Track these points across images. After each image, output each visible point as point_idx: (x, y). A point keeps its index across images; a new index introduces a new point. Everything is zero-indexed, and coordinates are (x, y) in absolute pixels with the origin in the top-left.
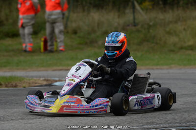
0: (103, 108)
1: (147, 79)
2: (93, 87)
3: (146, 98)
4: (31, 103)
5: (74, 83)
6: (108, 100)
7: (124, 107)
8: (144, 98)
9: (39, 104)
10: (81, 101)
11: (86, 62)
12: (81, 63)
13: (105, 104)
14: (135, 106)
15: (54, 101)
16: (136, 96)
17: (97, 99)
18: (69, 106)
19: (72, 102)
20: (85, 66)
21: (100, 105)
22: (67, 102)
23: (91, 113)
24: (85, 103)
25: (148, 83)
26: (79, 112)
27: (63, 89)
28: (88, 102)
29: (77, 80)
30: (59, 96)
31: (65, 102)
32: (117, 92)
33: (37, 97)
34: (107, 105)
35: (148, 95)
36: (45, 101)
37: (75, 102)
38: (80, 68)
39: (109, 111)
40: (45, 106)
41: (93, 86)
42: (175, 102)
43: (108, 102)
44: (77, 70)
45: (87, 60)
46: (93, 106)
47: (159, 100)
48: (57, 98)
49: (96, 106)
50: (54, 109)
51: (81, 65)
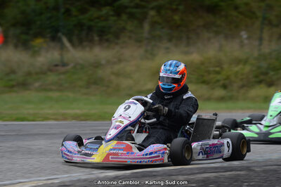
0: (159, 156)
1: (214, 121)
2: (146, 132)
3: (213, 144)
4: (69, 151)
5: (123, 126)
6: (165, 146)
7: (186, 155)
8: (210, 145)
9: (79, 152)
10: (131, 148)
11: (137, 100)
12: (131, 100)
13: (162, 152)
14: (199, 155)
15: (97, 149)
16: (200, 143)
17: (152, 146)
18: (117, 154)
19: (120, 149)
20: (136, 104)
21: (156, 152)
22: (114, 149)
23: (144, 163)
24: (136, 151)
25: (215, 126)
26: (129, 162)
27: (109, 133)
28: (140, 150)
29: (126, 122)
30: (103, 142)
31: (111, 150)
32: (176, 137)
33: (75, 143)
34: (163, 153)
35: (216, 141)
36: (86, 148)
37: (123, 149)
38: (129, 107)
39: (166, 160)
40: (86, 154)
41: (146, 130)
42: (249, 150)
43: (166, 149)
44: (126, 109)
45: (139, 97)
46: (147, 155)
47: (229, 147)
48: (102, 144)
49: (151, 153)
50: (97, 158)
51: (131, 103)
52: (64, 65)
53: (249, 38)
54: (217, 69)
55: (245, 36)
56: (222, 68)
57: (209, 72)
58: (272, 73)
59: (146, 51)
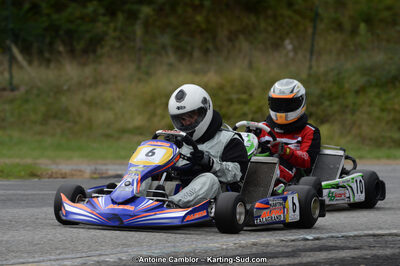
52: (13, 88)
53: (295, 50)
54: (244, 97)
55: (290, 47)
56: (251, 95)
57: (230, 102)
58: (327, 103)
59: (139, 68)
